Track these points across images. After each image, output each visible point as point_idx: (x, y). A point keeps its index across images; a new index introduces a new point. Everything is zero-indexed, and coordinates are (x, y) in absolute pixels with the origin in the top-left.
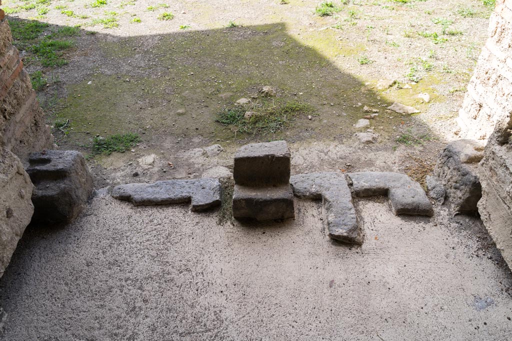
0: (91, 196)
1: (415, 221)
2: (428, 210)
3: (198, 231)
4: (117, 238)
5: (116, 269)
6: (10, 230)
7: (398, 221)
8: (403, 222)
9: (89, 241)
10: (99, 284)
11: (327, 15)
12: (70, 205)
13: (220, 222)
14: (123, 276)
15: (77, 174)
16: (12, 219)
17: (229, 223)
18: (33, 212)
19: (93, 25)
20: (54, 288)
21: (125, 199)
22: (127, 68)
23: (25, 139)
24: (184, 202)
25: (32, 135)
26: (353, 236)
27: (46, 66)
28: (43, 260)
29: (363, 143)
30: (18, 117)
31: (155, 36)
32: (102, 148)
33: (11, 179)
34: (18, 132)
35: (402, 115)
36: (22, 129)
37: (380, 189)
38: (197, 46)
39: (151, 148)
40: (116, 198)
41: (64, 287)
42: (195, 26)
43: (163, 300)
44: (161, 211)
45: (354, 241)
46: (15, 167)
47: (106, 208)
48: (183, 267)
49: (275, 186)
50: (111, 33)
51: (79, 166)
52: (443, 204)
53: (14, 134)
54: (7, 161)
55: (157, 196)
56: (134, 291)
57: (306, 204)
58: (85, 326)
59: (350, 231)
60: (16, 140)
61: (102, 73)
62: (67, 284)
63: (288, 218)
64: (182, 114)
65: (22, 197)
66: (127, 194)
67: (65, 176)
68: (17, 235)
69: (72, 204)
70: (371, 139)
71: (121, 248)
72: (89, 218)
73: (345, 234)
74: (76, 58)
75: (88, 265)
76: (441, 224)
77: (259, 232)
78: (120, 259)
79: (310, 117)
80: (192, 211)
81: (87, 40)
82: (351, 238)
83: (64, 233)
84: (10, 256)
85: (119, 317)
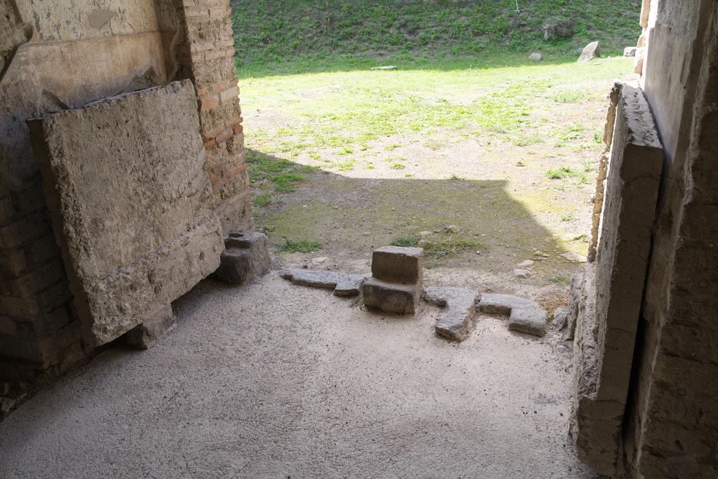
0: (264, 272)
1: (523, 336)
2: (538, 330)
3: (332, 308)
4: (270, 299)
5: (260, 317)
6: (198, 267)
7: (508, 334)
8: (511, 336)
9: (250, 298)
10: (243, 322)
11: (558, 178)
12: (246, 270)
13: (352, 306)
14: (262, 321)
15: (258, 249)
16: (202, 261)
17: (358, 308)
18: (218, 266)
19: (331, 167)
20: (213, 318)
21: (288, 278)
22: (341, 199)
23: (232, 219)
24: (330, 288)
25: (238, 218)
26: (455, 332)
27: (277, 190)
28: (214, 302)
29: (515, 277)
30: (231, 201)
31: (379, 180)
32: (290, 247)
33: (211, 233)
34: (229, 211)
35: (572, 263)
36: (232, 210)
37: (503, 307)
38: (411, 190)
39: (328, 253)
40: (282, 277)
41: (220, 319)
42: (419, 176)
43: (282, 341)
44: (310, 290)
45: (454, 337)
46: (216, 227)
47: (272, 281)
48: (308, 326)
49: (404, 284)
50: (342, 174)
51: (262, 245)
52: (560, 330)
53: (224, 211)
54: (212, 221)
55: (311, 279)
56: (265, 331)
57: (431, 308)
58: (222, 342)
59: (453, 327)
60: (225, 216)
61: (318, 201)
62: (223, 318)
63: (408, 313)
64: (366, 235)
65: (214, 251)
66: (290, 274)
67: (249, 247)
68: (202, 274)
69: (247, 269)
70: (524, 274)
71: (270, 306)
72: (257, 285)
73: (447, 329)
74: (304, 188)
75: (242, 311)
76: (548, 343)
77: (379, 318)
78: (265, 312)
79: (478, 252)
80: (334, 295)
81: (320, 177)
82: (452, 333)
83: (235, 290)
84: (193, 285)
85: (247, 343)
